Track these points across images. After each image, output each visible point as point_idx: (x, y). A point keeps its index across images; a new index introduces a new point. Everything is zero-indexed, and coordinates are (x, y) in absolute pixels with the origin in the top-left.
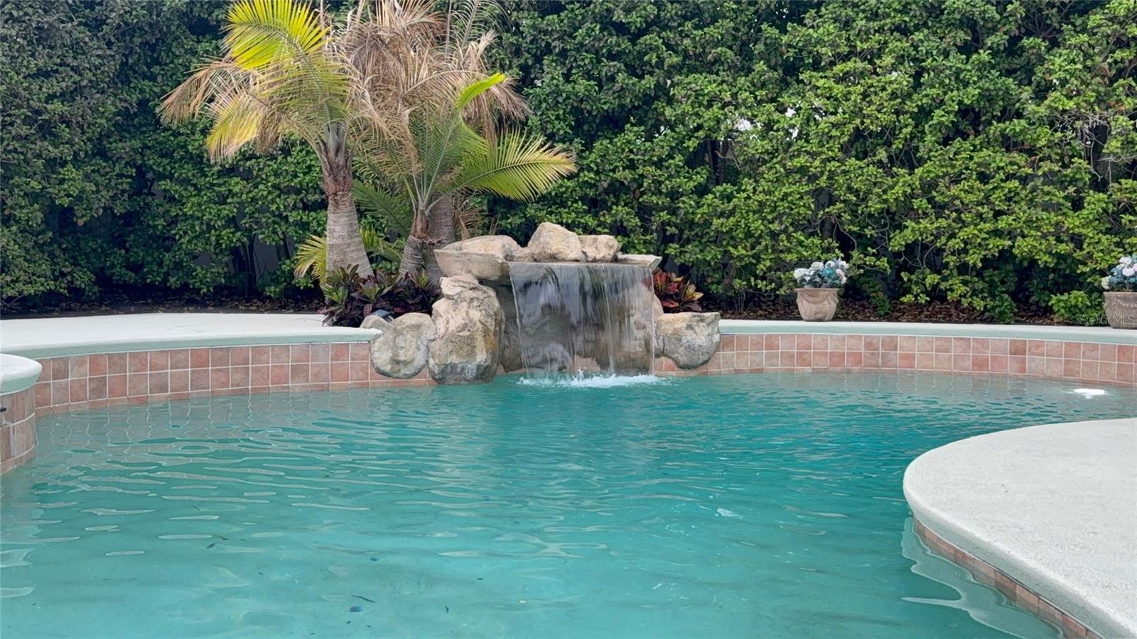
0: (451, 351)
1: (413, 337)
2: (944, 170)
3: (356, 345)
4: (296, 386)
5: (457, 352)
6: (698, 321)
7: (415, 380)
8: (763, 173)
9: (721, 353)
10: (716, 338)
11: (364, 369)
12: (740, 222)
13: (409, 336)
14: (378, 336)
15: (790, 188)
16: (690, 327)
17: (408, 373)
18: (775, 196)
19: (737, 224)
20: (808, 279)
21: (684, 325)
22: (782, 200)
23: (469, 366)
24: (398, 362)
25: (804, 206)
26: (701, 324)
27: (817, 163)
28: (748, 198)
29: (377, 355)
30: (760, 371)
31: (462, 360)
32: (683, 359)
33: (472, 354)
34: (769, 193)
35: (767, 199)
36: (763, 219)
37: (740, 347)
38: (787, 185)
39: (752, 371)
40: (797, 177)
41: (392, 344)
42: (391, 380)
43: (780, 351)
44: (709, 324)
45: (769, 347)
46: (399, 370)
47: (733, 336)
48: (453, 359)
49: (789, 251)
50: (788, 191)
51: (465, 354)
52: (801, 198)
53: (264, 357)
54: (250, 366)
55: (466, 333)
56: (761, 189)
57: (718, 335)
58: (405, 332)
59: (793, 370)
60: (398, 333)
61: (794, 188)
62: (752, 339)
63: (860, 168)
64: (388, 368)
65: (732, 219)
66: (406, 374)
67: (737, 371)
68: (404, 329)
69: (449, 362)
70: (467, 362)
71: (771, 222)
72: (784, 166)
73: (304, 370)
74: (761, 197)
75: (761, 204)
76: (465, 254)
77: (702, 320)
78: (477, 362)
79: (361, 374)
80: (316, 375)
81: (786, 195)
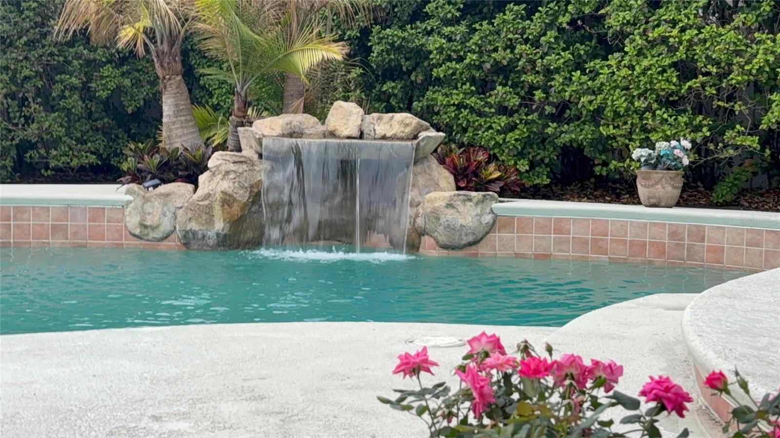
0: (190, 219)
1: (159, 203)
3: (112, 209)
4: (56, 242)
5: (196, 220)
6: (464, 201)
7: (165, 243)
9: (497, 234)
10: (488, 218)
11: (119, 231)
13: (156, 203)
14: (129, 203)
16: (450, 206)
17: (156, 236)
20: (643, 159)
21: (443, 204)
23: (209, 233)
24: (146, 227)
25: (667, 80)
26: (468, 204)
27: (675, 32)
29: (128, 219)
30: (547, 256)
31: (201, 227)
32: (443, 239)
33: (210, 221)
37: (521, 229)
39: (537, 257)
41: (140, 209)
42: (143, 242)
43: (571, 236)
44: (477, 204)
45: (558, 231)
46: (148, 234)
47: (513, 218)
48: (193, 226)
51: (204, 222)
53: (26, 216)
54: (12, 223)
55: (206, 202)
57: (491, 216)
58: (153, 199)
59: (587, 257)
60: (146, 200)
62: (537, 223)
64: (137, 231)
65: (600, 97)
66: (155, 238)
67: (517, 255)
68: (152, 196)
69: (188, 228)
70: (207, 229)
73: (64, 229)
77: (470, 200)
78: (215, 230)
79: (116, 235)
80: (75, 234)
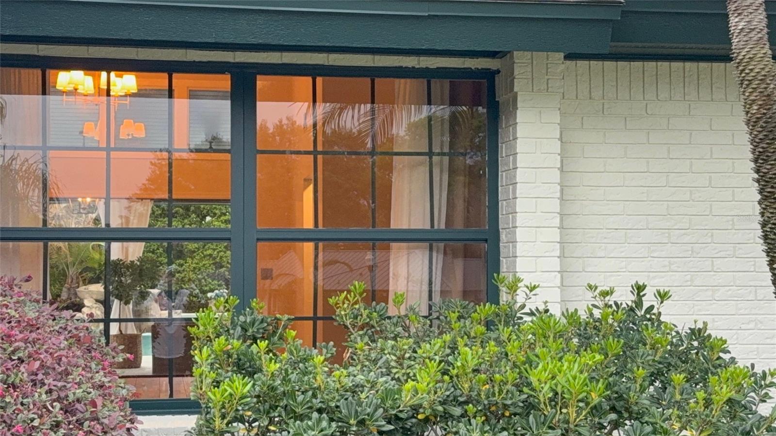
8: (195, 256)
12: (186, 275)
15: (205, 262)
18: (200, 265)
20: (213, 297)
25: (211, 269)
28: (190, 265)
34: (197, 264)
35: (197, 266)
36: (196, 273)
40: (208, 257)
49: (206, 286)
52: (210, 266)
56: (194, 262)
61: (207, 262)
65: (183, 274)
71: (198, 275)
72: (203, 254)
74: (194, 265)
75: (194, 268)
76: (90, 291)
81: (204, 265)
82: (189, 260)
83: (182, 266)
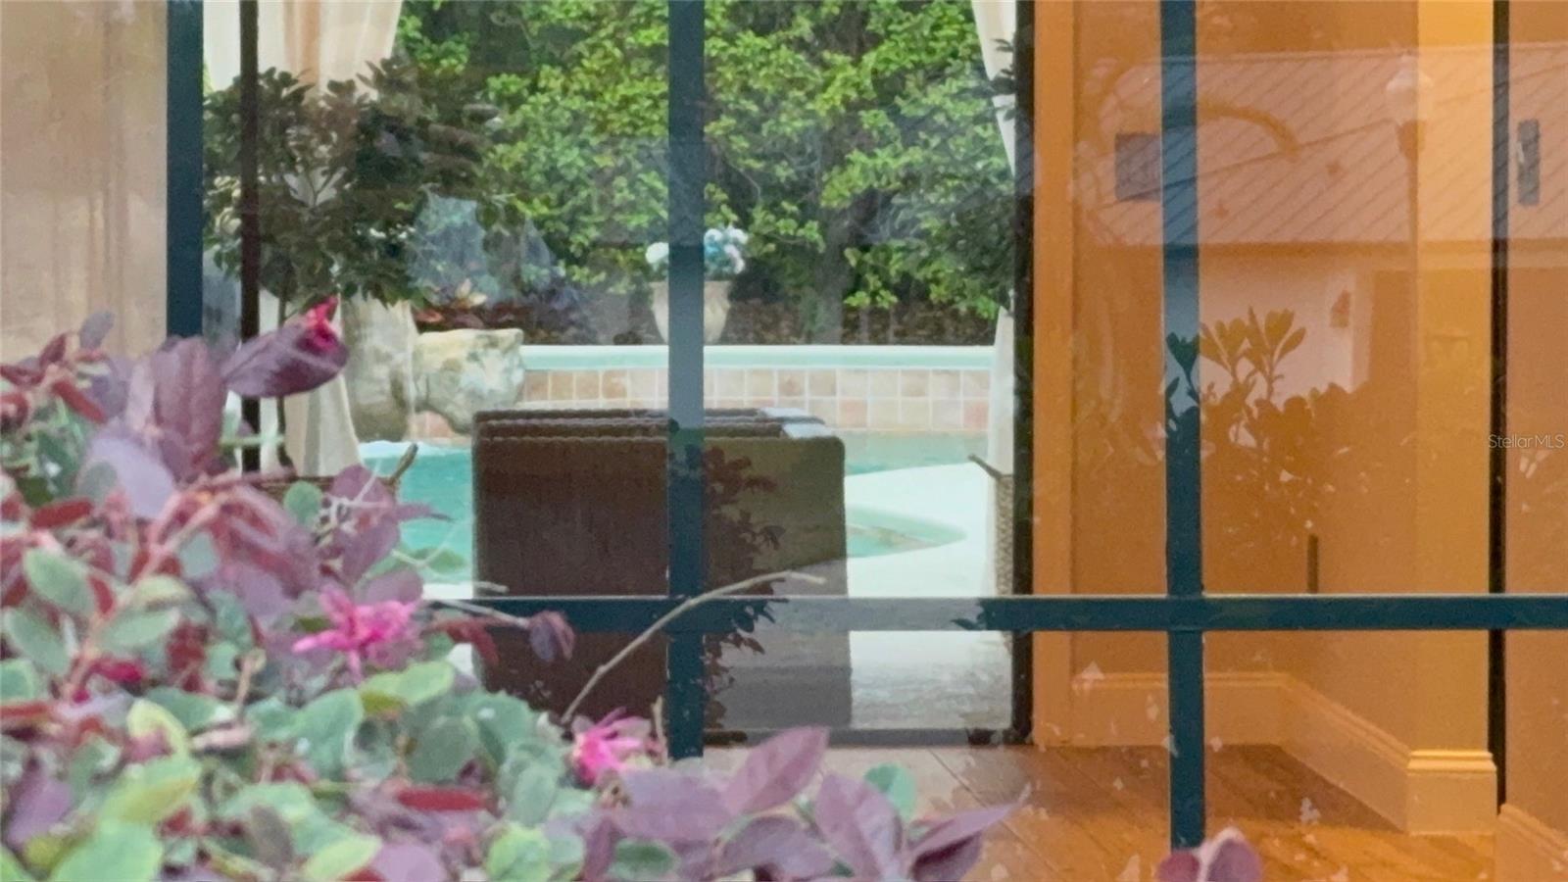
2: (915, 58)
6: (486, 346)
8: (580, 56)
9: (525, 403)
10: (518, 377)
12: (535, 150)
15: (632, 86)
16: (474, 357)
18: (604, 101)
19: (530, 156)
21: (462, 352)
22: (618, 109)
26: (494, 352)
28: (554, 103)
32: (459, 415)
34: (592, 95)
35: (590, 109)
36: (583, 145)
37: (557, 392)
38: (627, 81)
40: (646, 64)
43: (629, 399)
44: (505, 352)
47: (544, 373)
49: (632, 208)
50: (630, 92)
56: (576, 87)
57: (521, 372)
61: (640, 87)
62: (579, 379)
63: (765, 51)
71: (599, 152)
72: (620, 44)
74: (577, 103)
75: (576, 115)
77: (493, 344)
81: (626, 101)
82: (552, 78)
83: (514, 108)
